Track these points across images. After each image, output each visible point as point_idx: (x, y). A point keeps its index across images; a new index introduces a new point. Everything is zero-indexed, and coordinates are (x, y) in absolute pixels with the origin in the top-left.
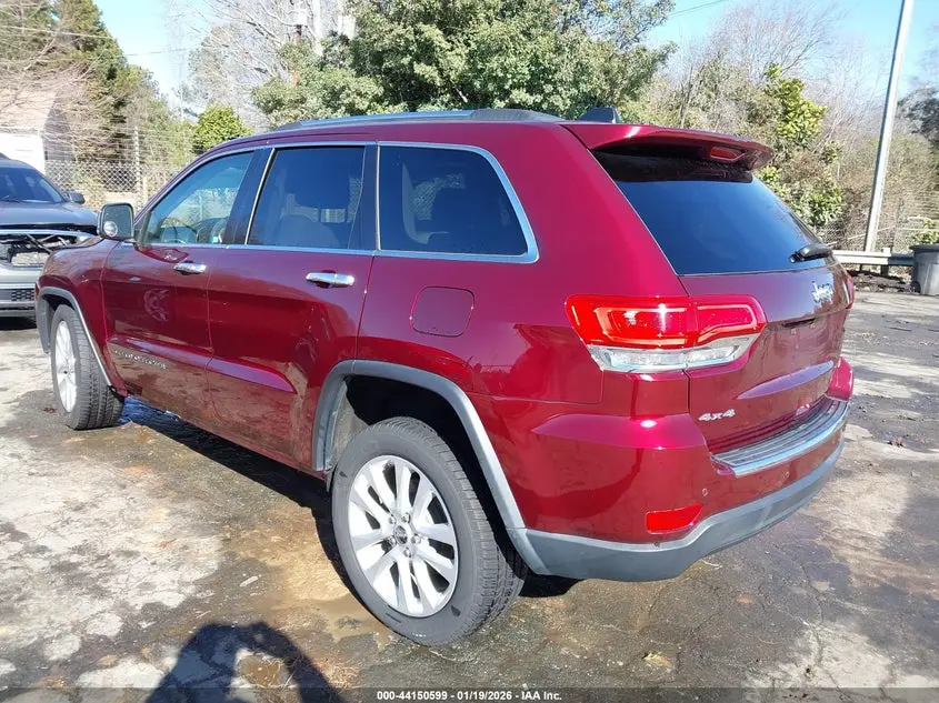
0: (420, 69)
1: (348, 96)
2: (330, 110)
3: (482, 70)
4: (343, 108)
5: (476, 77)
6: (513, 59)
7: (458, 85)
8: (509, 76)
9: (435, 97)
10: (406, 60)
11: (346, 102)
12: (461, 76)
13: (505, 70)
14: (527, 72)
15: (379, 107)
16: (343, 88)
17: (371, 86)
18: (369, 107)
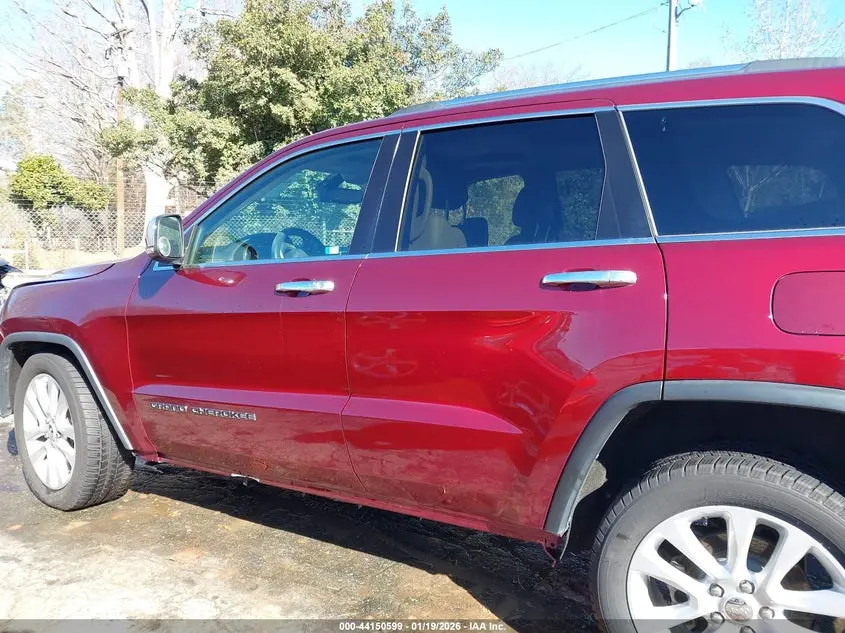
0: (277, 109)
1: (205, 136)
2: (186, 150)
3: (338, 110)
4: (200, 148)
5: (332, 116)
6: (367, 99)
7: (311, 125)
8: (365, 115)
9: (290, 136)
10: (262, 102)
11: (203, 141)
12: (314, 116)
13: (360, 110)
14: (381, 112)
15: (234, 147)
16: (200, 129)
17: (227, 126)
18: (226, 147)
